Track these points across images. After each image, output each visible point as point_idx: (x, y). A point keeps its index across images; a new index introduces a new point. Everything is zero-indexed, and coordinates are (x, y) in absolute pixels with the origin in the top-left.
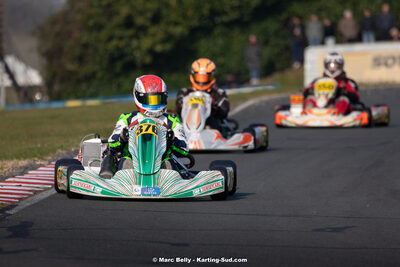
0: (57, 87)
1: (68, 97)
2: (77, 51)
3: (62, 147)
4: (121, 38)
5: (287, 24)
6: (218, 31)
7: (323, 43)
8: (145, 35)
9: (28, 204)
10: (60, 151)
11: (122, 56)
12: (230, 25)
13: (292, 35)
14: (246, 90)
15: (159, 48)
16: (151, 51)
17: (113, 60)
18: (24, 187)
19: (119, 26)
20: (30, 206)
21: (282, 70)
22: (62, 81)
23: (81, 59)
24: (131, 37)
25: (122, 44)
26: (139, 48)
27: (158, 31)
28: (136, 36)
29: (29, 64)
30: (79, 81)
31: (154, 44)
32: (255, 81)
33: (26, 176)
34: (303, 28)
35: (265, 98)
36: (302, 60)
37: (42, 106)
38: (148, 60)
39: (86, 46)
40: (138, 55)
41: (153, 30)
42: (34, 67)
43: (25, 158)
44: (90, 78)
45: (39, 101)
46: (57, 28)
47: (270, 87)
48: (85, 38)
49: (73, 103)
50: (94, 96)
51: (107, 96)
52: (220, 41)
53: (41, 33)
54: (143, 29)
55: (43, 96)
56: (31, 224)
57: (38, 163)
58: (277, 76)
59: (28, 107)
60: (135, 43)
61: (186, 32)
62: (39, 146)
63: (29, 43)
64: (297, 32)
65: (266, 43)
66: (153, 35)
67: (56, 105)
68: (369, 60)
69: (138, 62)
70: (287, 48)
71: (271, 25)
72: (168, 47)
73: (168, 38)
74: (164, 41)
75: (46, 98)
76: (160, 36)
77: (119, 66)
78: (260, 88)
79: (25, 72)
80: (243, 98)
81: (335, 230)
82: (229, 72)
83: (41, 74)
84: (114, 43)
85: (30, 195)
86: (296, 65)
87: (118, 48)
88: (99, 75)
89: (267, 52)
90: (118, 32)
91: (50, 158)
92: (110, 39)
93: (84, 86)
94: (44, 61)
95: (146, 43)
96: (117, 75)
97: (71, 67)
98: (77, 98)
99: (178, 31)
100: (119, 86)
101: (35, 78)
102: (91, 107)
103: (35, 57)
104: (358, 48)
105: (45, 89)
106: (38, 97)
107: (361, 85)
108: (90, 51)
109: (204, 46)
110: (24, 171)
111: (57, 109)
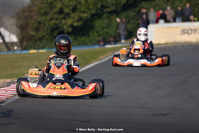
0: (25, 43)
1: (30, 49)
2: (35, 25)
3: (27, 73)
4: (57, 19)
5: (139, 13)
6: (104, 16)
8: (69, 18)
9: (11, 101)
10: (26, 75)
11: (57, 28)
12: (111, 13)
14: (117, 45)
15: (75, 24)
16: (72, 26)
17: (53, 30)
18: (9, 92)
19: (56, 13)
22: (28, 40)
23: (37, 29)
24: (62, 19)
25: (57, 22)
26: (65, 24)
27: (75, 16)
28: (64, 18)
29: (11, 32)
30: (36, 40)
31: (73, 22)
33: (10, 87)
37: (17, 52)
38: (70, 30)
39: (39, 23)
40: (65, 27)
41: (73, 15)
42: (14, 34)
43: (9, 78)
44: (41, 39)
45: (16, 50)
46: (26, 14)
48: (39, 19)
49: (33, 51)
50: (43, 48)
51: (49, 48)
52: (106, 21)
53: (17, 16)
54: (68, 15)
55: (18, 47)
56: (12, 111)
59: (11, 53)
60: (64, 22)
61: (89, 16)
62: (16, 72)
63: (13, 21)
64: (144, 17)
65: (129, 22)
66: (73, 18)
67: (24, 52)
68: (179, 31)
69: (66, 32)
71: (131, 13)
72: (80, 23)
73: (80, 19)
74: (78, 21)
75: (19, 49)
76: (76, 18)
77: (56, 32)
78: (126, 44)
79: (9, 36)
82: (110, 36)
83: (17, 37)
84: (54, 21)
85: (12, 97)
87: (55, 24)
88: (46, 37)
90: (55, 16)
92: (52, 19)
93: (38, 43)
94: (19, 30)
95: (69, 21)
96: (55, 37)
97: (32, 33)
98: (35, 49)
99: (85, 15)
101: (14, 39)
102: (42, 53)
103: (15, 28)
104: (173, 25)
105: (19, 44)
106: (16, 48)
107: (175, 43)
108: (42, 25)
109: (98, 23)
110: (9, 84)
111: (25, 54)
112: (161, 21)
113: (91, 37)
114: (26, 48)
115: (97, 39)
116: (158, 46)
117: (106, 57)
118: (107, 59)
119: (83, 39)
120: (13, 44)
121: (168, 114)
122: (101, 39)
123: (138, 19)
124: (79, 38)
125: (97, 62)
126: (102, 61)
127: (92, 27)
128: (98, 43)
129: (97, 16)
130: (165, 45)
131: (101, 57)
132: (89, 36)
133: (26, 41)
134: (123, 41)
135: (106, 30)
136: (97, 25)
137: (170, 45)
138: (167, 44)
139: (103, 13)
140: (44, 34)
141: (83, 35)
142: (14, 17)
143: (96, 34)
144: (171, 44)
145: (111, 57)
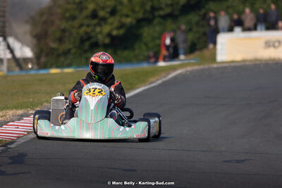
0: (43, 60)
1: (51, 67)
2: (58, 34)
3: (47, 101)
4: (88, 26)
5: (205, 17)
6: (156, 21)
7: (231, 30)
8: (106, 23)
9: (23, 141)
10: (46, 104)
11: (89, 38)
12: (165, 17)
13: (209, 25)
14: (175, 63)
15: (115, 33)
16: (109, 35)
17: (82, 41)
18: (21, 129)
19: (87, 17)
20: (24, 143)
21: (201, 49)
22: (47, 55)
23: (60, 40)
24: (96, 25)
25: (89, 30)
26: (101, 32)
27: (114, 21)
28: (99, 24)
29: (24, 43)
30: (59, 56)
31: (111, 30)
32: (182, 57)
33: (21, 121)
34: (216, 20)
35: (189, 69)
36: (215, 43)
37: (33, 72)
38: (107, 41)
39: (64, 31)
40: (100, 37)
41: (111, 20)
42: (28, 46)
43: (21, 109)
44: (66, 53)
45: (30, 69)
46: (44, 18)
47: (192, 61)
48: (64, 25)
49: (54, 71)
50: (69, 66)
51: (79, 67)
52: (158, 28)
53: (33, 21)
54: (104, 20)
55: (33, 65)
56: (25, 155)
57: (30, 112)
58: (197, 53)
59: (23, 73)
60: (98, 29)
61: (134, 22)
62: (31, 100)
63: (24, 29)
64: (212, 23)
65: (190, 30)
66: (111, 24)
67: (43, 72)
68: (262, 43)
69: (101, 42)
70: (204, 34)
71: (194, 17)
72: (121, 32)
73: (122, 26)
75: (36, 67)
76: (116, 24)
77: (87, 44)
78: (186, 62)
79: (21, 49)
80: (174, 68)
81: (238, 161)
83: (32, 50)
84: (84, 29)
85: (25, 135)
86: (211, 46)
87: (86, 33)
88: (73, 51)
89: (191, 37)
90: (86, 22)
91: (39, 109)
92: (81, 25)
93: (62, 59)
94: (35, 41)
95: (106, 29)
96: (86, 51)
97: (54, 45)
98: (58, 67)
99: (128, 21)
102: (67, 73)
103: (29, 38)
104: (254, 34)
105: (35, 61)
106: (30, 66)
107: (256, 60)
108: (67, 34)
109: (147, 32)
110: (20, 118)
111: (43, 74)
113: (137, 51)
114: (45, 66)
115: (146, 54)
116: (232, 64)
117: (158, 80)
118: (159, 82)
119: (126, 53)
120: (26, 60)
122: (151, 54)
123: (203, 26)
124: (119, 52)
125: (145, 86)
126: (153, 85)
127: (138, 37)
128: (147, 59)
129: (146, 21)
130: (242, 64)
131: (152, 79)
132: (134, 49)
135: (158, 42)
136: (145, 34)
137: (248, 63)
138: (244, 61)
139: (154, 17)
140: (71, 46)
141: (126, 48)
142: (27, 22)
143: (144, 47)
144: (251, 61)
145: (164, 79)
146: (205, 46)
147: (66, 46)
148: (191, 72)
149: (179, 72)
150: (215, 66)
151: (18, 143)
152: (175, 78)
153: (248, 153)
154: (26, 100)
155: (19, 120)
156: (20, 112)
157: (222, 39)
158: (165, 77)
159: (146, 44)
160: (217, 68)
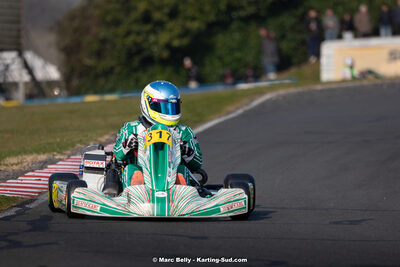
0: (75, 82)
1: (87, 92)
2: (96, 46)
3: (80, 142)
4: (138, 33)
6: (235, 25)
7: (340, 37)
8: (163, 29)
10: (79, 145)
11: (139, 51)
12: (246, 20)
13: (308, 30)
14: (262, 84)
15: (176, 43)
16: (168, 46)
17: (131, 55)
18: (44, 181)
19: (136, 21)
21: (299, 64)
22: (81, 75)
23: (99, 55)
24: (149, 33)
25: (139, 39)
26: (156, 43)
27: (175, 26)
28: (153, 31)
29: (47, 59)
30: (97, 77)
31: (172, 39)
33: (45, 170)
35: (282, 92)
36: (318, 55)
37: (60, 101)
38: (165, 54)
39: (104, 41)
40: (155, 49)
41: (170, 25)
42: (53, 62)
43: (44, 153)
44: (108, 73)
45: (57, 96)
46: (76, 23)
47: (287, 81)
48: (103, 33)
49: (91, 98)
50: (111, 91)
51: (125, 90)
52: (237, 36)
53: (59, 28)
54: (160, 24)
55: (61, 90)
57: (57, 157)
58: (293, 71)
59: (46, 102)
60: (152, 38)
61: (203, 27)
62: (58, 140)
63: (48, 39)
64: (313, 26)
65: (283, 37)
66: (171, 30)
67: (75, 100)
68: (385, 54)
70: (303, 43)
71: (287, 19)
72: (185, 41)
73: (186, 33)
74: (181, 36)
75: (65, 92)
76: (178, 30)
77: (136, 61)
78: (277, 82)
79: (44, 67)
80: (260, 92)
81: (352, 223)
83: (59, 69)
84: (131, 39)
86: (313, 60)
87: (136, 44)
88: (117, 70)
90: (136, 28)
91: (69, 152)
92: (128, 33)
93: (102, 81)
94: (62, 57)
95: (164, 38)
96: (135, 70)
97: (89, 62)
98: (96, 92)
99: (195, 25)
100: (137, 81)
101: (53, 73)
102: (108, 101)
103: (54, 52)
104: (374, 42)
105: (63, 84)
108: (108, 46)
109: (221, 40)
110: (43, 165)
111: (75, 103)
112: (348, 36)
114: (78, 92)
115: (221, 71)
117: (237, 108)
118: (240, 111)
120: (51, 84)
121: (364, 220)
122: (227, 71)
123: (300, 32)
125: (220, 117)
128: (222, 79)
129: (220, 25)
131: (230, 108)
133: (78, 78)
134: (272, 76)
135: (238, 55)
136: (219, 45)
139: (231, 21)
140: (113, 63)
142: (51, 29)
143: (217, 63)
145: (247, 108)
146: (305, 60)
147: (107, 63)
148: (285, 97)
149: (267, 97)
150: (319, 87)
151: (40, 201)
152: (263, 105)
153: (366, 210)
154: (51, 140)
155: (42, 168)
156: (43, 157)
157: (329, 49)
158: (247, 105)
159: (220, 58)
160: (321, 91)
